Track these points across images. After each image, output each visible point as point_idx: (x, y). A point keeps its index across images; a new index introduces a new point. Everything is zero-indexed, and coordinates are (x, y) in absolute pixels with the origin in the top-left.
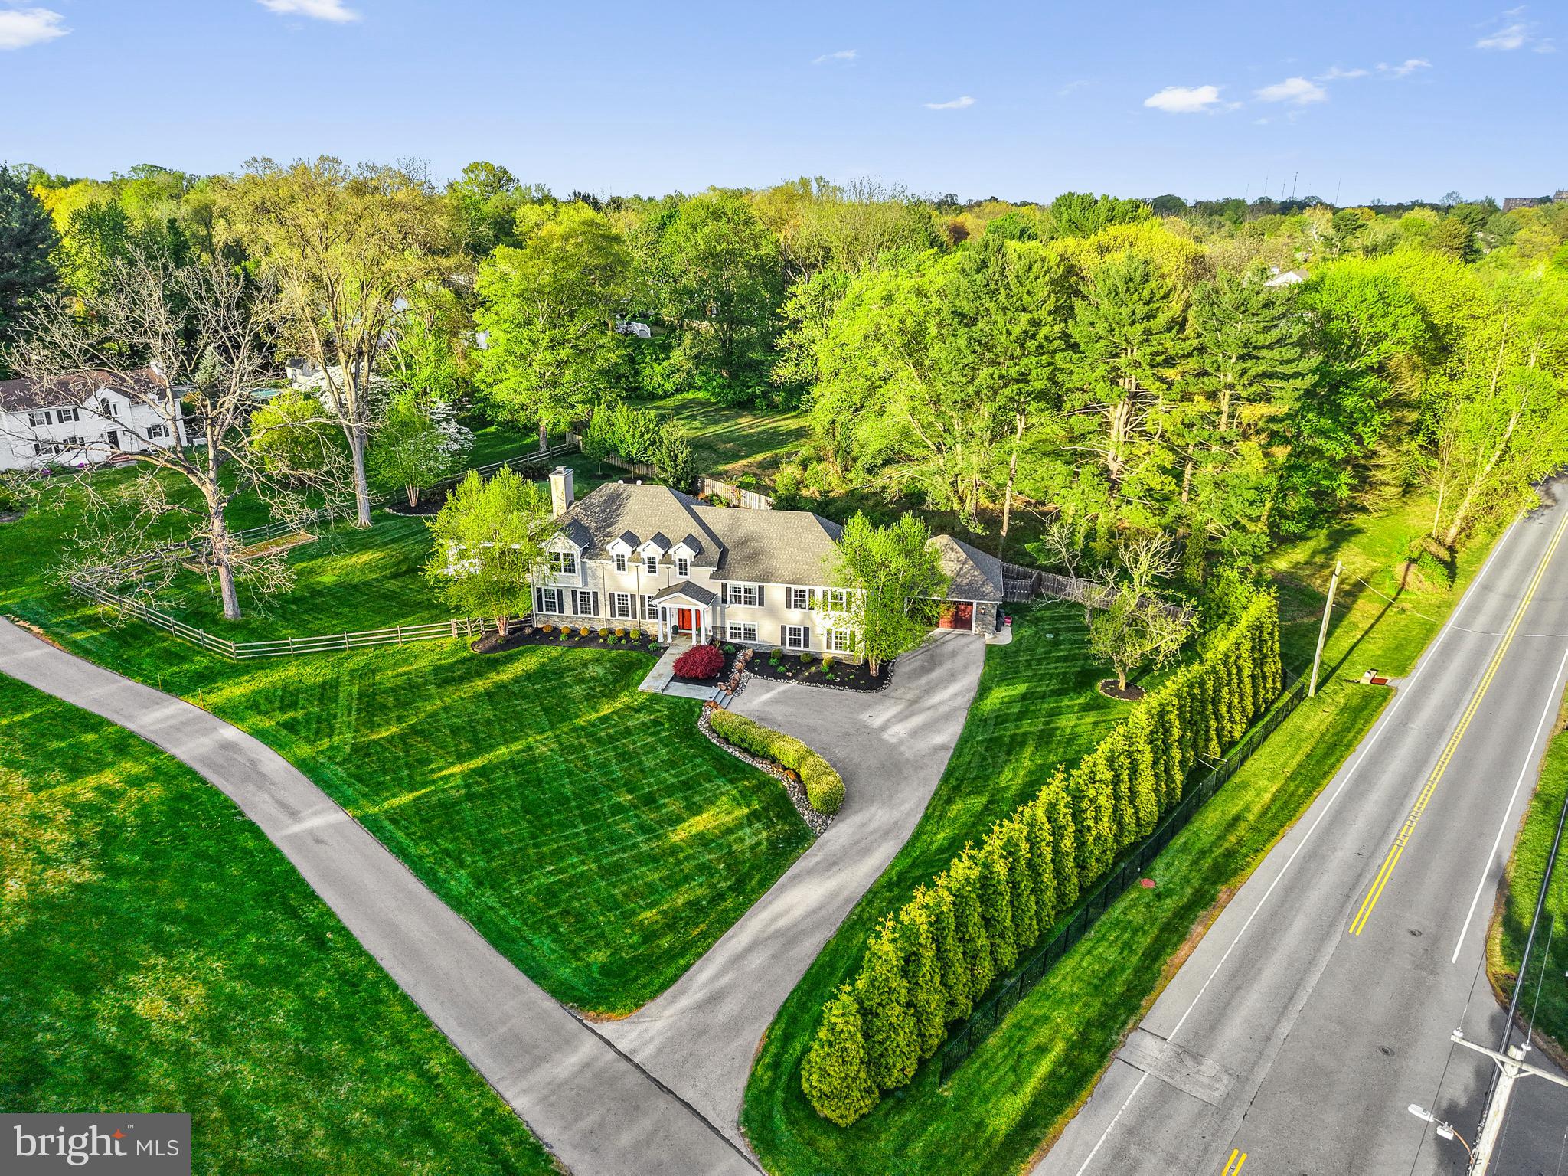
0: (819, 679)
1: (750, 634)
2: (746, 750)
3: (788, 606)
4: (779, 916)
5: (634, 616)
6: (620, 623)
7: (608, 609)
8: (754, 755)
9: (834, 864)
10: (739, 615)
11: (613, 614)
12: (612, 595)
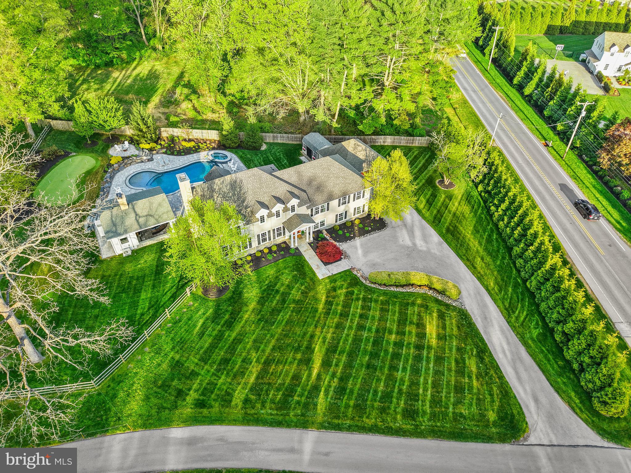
0: (363, 232)
1: (322, 224)
2: (397, 286)
3: (339, 206)
4: (504, 352)
5: (270, 239)
6: (263, 246)
7: (257, 242)
8: (402, 286)
9: (486, 318)
10: (318, 218)
11: (259, 243)
12: (258, 236)
